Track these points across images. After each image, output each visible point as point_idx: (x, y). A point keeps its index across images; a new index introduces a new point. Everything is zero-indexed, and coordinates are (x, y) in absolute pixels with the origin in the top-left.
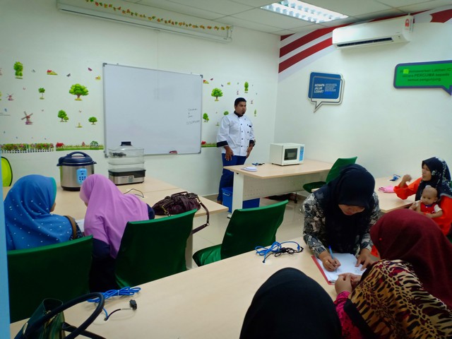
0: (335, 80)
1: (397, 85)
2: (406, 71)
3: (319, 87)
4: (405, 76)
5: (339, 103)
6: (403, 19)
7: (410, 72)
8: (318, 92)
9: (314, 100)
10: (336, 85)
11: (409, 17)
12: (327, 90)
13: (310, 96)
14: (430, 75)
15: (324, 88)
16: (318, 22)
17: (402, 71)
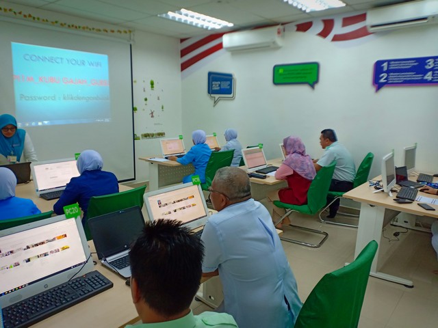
0: (228, 78)
1: (276, 83)
2: (281, 71)
3: (216, 85)
4: (281, 75)
5: (233, 98)
6: (275, 29)
7: (284, 71)
8: (216, 89)
9: (212, 95)
10: (229, 83)
11: (280, 27)
12: (222, 87)
13: (209, 93)
14: (298, 74)
15: (220, 86)
16: (209, 29)
17: (278, 71)
